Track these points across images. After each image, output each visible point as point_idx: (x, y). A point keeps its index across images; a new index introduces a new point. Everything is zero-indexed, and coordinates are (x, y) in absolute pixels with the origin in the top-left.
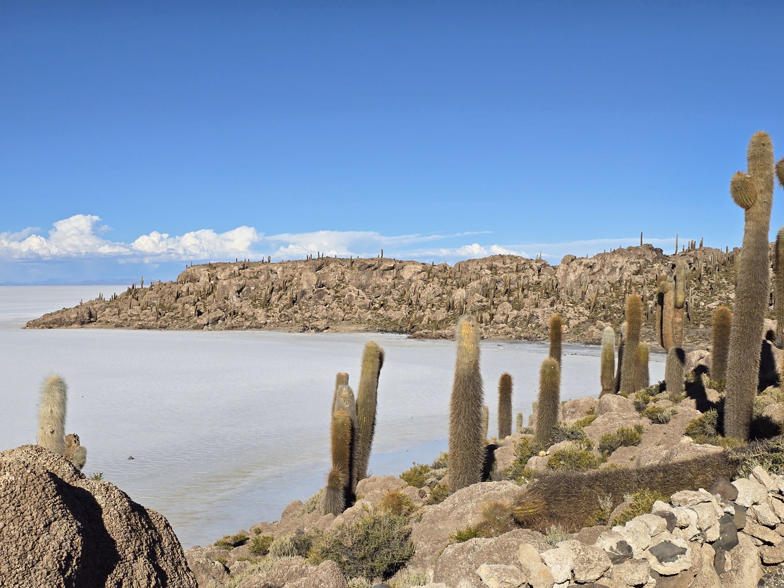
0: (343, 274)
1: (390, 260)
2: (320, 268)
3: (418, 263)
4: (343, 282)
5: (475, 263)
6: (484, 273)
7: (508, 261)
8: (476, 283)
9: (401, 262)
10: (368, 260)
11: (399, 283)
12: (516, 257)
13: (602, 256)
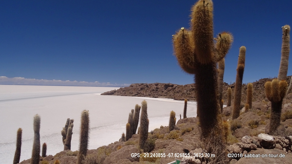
0: (161, 86)
2: (157, 85)
3: (177, 85)
5: (188, 85)
6: (190, 87)
9: (173, 84)
10: (166, 84)
11: (173, 89)
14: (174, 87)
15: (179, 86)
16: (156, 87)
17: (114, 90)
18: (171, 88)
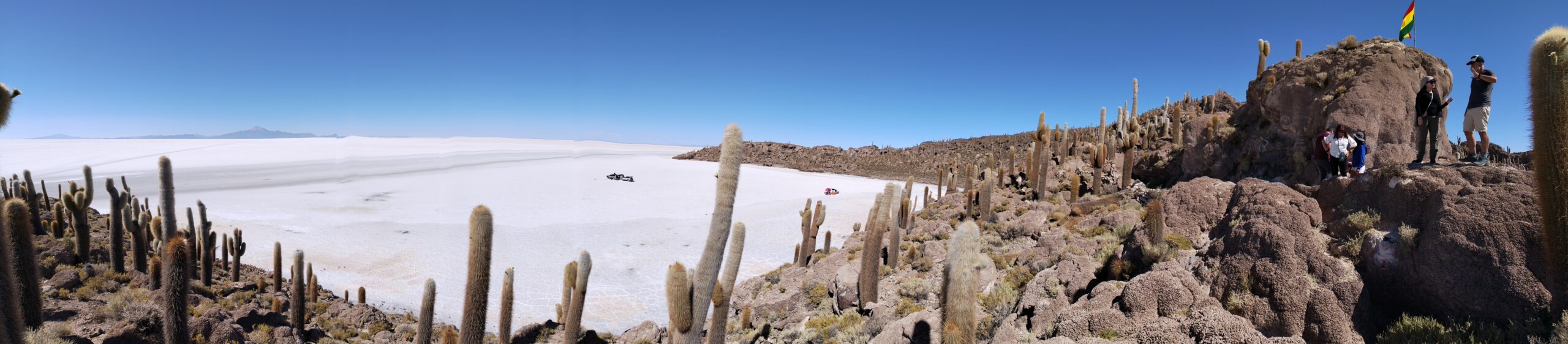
14: (796, 150)
15: (804, 149)
16: (767, 148)
17: (692, 150)
18: (791, 151)
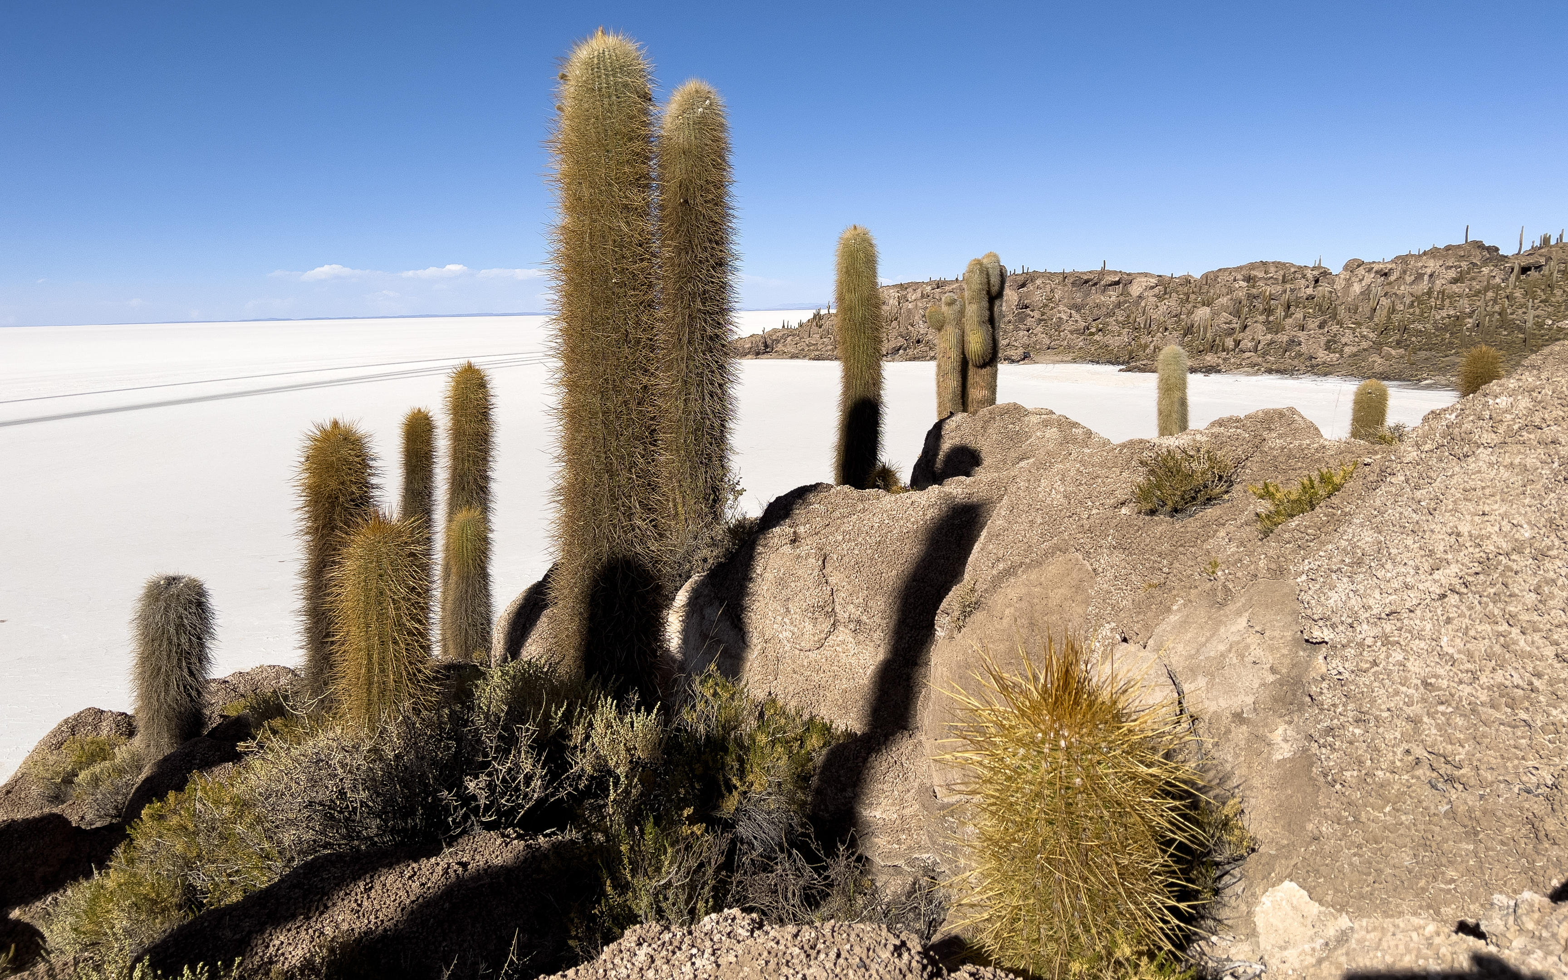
0: (1052, 291)
1: (1115, 273)
2: (1023, 285)
3: (1152, 276)
4: (1052, 302)
5: (1227, 273)
6: (1237, 286)
7: (1272, 269)
8: (1225, 299)
9: (1129, 274)
10: (1085, 273)
11: (1125, 302)
12: (1284, 264)
13: (1403, 260)
